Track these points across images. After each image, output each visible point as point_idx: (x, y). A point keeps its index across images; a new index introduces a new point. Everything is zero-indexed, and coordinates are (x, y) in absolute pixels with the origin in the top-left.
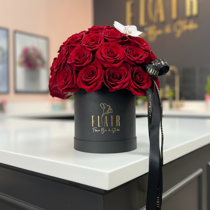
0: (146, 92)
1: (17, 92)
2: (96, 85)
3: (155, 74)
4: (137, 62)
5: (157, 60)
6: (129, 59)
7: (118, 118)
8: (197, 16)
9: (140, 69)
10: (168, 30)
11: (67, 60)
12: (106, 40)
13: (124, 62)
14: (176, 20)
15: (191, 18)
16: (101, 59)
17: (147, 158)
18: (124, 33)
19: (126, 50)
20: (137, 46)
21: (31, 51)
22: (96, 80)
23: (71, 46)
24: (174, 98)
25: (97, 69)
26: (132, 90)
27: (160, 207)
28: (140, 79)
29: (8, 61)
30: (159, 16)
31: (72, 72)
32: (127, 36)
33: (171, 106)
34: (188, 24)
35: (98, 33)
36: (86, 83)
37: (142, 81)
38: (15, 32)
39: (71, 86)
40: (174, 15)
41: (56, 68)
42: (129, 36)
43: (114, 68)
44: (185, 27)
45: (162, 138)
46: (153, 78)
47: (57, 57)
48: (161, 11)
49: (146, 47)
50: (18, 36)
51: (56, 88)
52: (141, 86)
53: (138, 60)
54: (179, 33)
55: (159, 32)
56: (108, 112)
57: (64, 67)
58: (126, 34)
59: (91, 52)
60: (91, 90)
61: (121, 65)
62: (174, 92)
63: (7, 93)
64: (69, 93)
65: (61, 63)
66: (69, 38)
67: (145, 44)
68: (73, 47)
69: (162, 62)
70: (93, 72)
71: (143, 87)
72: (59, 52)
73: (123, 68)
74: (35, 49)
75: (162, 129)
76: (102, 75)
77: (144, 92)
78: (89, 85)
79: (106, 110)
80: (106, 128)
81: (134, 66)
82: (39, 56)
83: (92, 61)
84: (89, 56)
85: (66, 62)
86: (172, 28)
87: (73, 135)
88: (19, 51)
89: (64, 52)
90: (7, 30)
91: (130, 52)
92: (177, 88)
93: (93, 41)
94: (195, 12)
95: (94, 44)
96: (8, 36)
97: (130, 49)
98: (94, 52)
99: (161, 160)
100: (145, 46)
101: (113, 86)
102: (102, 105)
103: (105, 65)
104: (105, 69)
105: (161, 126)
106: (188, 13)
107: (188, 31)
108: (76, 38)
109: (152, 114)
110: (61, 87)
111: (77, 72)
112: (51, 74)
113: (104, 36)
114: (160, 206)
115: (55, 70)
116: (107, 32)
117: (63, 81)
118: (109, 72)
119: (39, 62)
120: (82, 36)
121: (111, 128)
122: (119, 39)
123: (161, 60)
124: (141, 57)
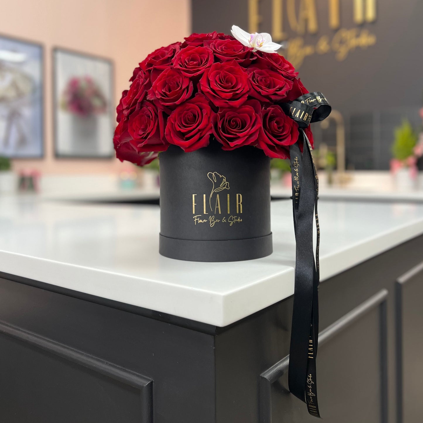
0: (289, 152)
1: (58, 156)
2: (200, 138)
3: (305, 119)
4: (273, 98)
5: (308, 95)
6: (259, 93)
7: (239, 197)
8: (374, 22)
9: (280, 110)
10: (323, 46)
11: (146, 94)
12: (216, 59)
13: (250, 98)
14: (336, 30)
15: (363, 25)
16: (208, 92)
17: (291, 269)
18: (250, 46)
19: (254, 77)
20: (273, 69)
21: (83, 84)
22: (199, 130)
23: (155, 69)
24: (335, 168)
25: (201, 109)
26: (264, 147)
27: (315, 359)
28: (279, 128)
29: (42, 100)
30: (306, 21)
31: (156, 115)
32: (254, 51)
33: (330, 182)
34: (358, 36)
35: (202, 45)
36: (182, 135)
37: (282, 132)
38: (55, 50)
39: (155, 141)
40: (334, 21)
41: (127, 109)
42: (259, 52)
43: (232, 108)
44: (353, 42)
45: (318, 235)
46: (302, 126)
47: (128, 89)
48: (310, 14)
49: (290, 71)
50: (60, 56)
51: (127, 145)
52: (281, 140)
53: (275, 94)
54: (342, 52)
55: (308, 50)
56: (222, 188)
57: (141, 107)
58: (253, 49)
59: (191, 79)
60: (189, 148)
61: (245, 104)
62: (335, 156)
63: (41, 157)
64: (151, 154)
65: (137, 100)
66: (149, 56)
67: (288, 66)
68: (157, 71)
69: (318, 98)
70: (195, 116)
71: (283, 143)
72: (132, 79)
73: (248, 108)
74: (89, 81)
75: (317, 217)
76: (211, 120)
77: (286, 152)
78: (187, 139)
79: (217, 185)
80: (217, 216)
81: (267, 105)
82: (97, 94)
83: (193, 96)
84: (188, 87)
85: (145, 98)
86: (330, 43)
87: (158, 230)
88: (62, 85)
89: (142, 80)
90: (40, 47)
91: (261, 80)
92: (341, 150)
93: (193, 59)
94: (371, 14)
95: (195, 65)
96: (41, 57)
97: (260, 74)
98: (195, 80)
99: (316, 273)
100: (287, 69)
101: (231, 140)
102: (211, 175)
103: (217, 104)
104: (215, 109)
105: (316, 213)
106: (358, 16)
107: (358, 48)
108: (163, 55)
109: (299, 192)
110: (137, 142)
111: (165, 116)
112: (118, 120)
113: (214, 52)
114: (315, 356)
115: (125, 113)
116: (219, 44)
117: (141, 132)
118: (223, 116)
119: (96, 102)
120: (174, 51)
121: (227, 216)
122: (241, 56)
123: (315, 94)
124: (280, 89)
